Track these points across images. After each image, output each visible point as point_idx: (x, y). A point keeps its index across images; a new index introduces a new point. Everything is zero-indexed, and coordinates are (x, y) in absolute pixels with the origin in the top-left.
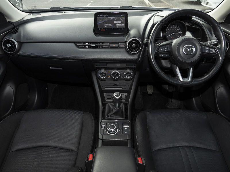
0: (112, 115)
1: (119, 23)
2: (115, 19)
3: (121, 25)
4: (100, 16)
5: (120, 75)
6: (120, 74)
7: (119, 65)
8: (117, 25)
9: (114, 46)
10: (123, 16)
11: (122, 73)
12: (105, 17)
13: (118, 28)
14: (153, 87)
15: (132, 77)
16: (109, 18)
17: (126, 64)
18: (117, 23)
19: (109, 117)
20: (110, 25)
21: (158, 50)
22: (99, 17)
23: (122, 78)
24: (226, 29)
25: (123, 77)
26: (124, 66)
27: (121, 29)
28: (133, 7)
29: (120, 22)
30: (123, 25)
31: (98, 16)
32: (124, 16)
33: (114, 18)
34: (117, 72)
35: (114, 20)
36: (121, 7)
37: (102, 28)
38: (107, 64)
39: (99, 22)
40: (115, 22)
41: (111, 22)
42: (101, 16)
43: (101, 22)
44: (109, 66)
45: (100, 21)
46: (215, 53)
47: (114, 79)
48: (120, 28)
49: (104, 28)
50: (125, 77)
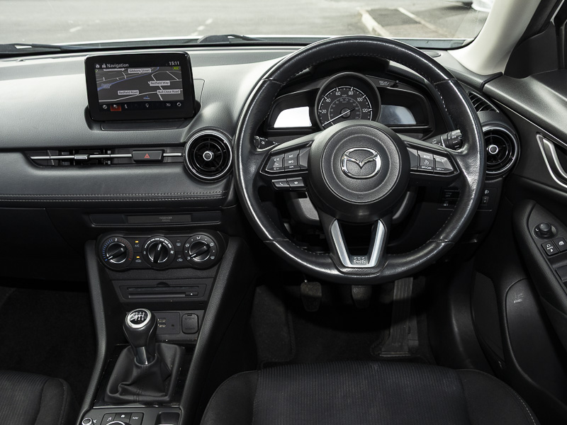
0: (129, 388)
1: (164, 88)
2: (151, 74)
3: (171, 92)
4: (104, 66)
5: (172, 252)
6: (171, 249)
7: (166, 219)
8: (159, 92)
9: (147, 157)
10: (175, 66)
11: (179, 245)
12: (118, 69)
13: (165, 102)
14: (320, 287)
15: (212, 258)
16: (130, 71)
17: (189, 216)
18: (158, 88)
19: (117, 395)
20: (136, 93)
21: (265, 167)
22: (100, 71)
23: (180, 260)
24: (506, 93)
25: (184, 256)
26: (185, 220)
27: (173, 103)
28: (244, 38)
29: (168, 83)
30: (179, 91)
31: (98, 66)
32: (177, 65)
33: (149, 70)
34: (161, 242)
35: (148, 77)
36: (206, 40)
37: (112, 104)
38: (129, 217)
39: (103, 85)
40: (151, 84)
41: (141, 82)
42: (107, 68)
43: (107, 86)
44: (135, 221)
45: (105, 83)
46: (452, 173)
47: (155, 267)
48: (168, 102)
49: (121, 104)
50: (189, 258)
